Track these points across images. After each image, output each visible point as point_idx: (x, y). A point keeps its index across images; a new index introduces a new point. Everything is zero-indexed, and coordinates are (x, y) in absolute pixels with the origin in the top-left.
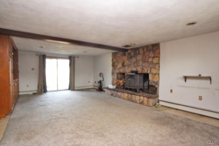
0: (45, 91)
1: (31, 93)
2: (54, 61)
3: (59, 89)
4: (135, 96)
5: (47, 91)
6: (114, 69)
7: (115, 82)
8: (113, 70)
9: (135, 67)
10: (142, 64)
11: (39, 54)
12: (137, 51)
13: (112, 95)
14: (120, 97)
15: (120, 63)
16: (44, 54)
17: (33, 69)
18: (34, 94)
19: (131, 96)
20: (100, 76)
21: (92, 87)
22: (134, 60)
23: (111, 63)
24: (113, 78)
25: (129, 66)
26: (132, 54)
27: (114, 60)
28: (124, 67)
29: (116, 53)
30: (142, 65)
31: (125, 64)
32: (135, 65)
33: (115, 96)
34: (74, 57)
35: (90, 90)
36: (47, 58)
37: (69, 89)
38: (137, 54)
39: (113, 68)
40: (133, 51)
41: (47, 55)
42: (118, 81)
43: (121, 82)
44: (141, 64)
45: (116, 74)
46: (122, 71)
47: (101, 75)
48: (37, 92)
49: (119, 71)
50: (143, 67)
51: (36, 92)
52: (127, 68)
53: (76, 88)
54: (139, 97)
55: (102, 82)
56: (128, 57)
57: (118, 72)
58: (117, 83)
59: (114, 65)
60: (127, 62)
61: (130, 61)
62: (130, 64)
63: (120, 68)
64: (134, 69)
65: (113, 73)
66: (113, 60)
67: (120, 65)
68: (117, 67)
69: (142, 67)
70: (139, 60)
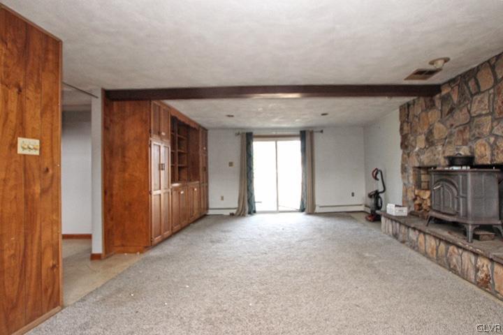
0: (252, 212)
1: (227, 213)
2: (270, 144)
3: (280, 209)
4: (460, 251)
5: (255, 212)
6: (406, 156)
7: (411, 196)
8: (404, 160)
9: (465, 143)
10: (492, 128)
11: (241, 132)
12: (471, 83)
13: (395, 236)
14: (414, 247)
15: (420, 134)
16: (249, 131)
17: (231, 164)
18: (232, 215)
19: (447, 250)
20: (376, 178)
21: (362, 208)
22: (460, 117)
23: (398, 139)
24: (404, 184)
25: (446, 141)
26: (455, 98)
27: (406, 128)
28: (433, 148)
29: (408, 105)
30: (491, 134)
31: (436, 136)
32: (467, 136)
33: (403, 242)
34: (312, 133)
35: (352, 215)
36: (254, 139)
37: (302, 210)
38: (472, 95)
39: (404, 153)
40: (456, 89)
41: (255, 133)
42: (416, 192)
43: (426, 195)
44: (486, 130)
45: (411, 171)
46: (426, 159)
47: (377, 174)
48: (237, 212)
49: (420, 162)
50: (497, 137)
51: (234, 211)
52: (440, 148)
53: (318, 210)
54: (473, 258)
55: (381, 195)
56: (441, 111)
57: (417, 165)
58: (415, 200)
59: (406, 143)
60: (440, 130)
61: (448, 123)
62: (451, 135)
63: (422, 151)
64: (464, 151)
65: (404, 170)
66: (401, 129)
67: (420, 143)
68: (414, 147)
69: (492, 139)
70: (480, 115)
